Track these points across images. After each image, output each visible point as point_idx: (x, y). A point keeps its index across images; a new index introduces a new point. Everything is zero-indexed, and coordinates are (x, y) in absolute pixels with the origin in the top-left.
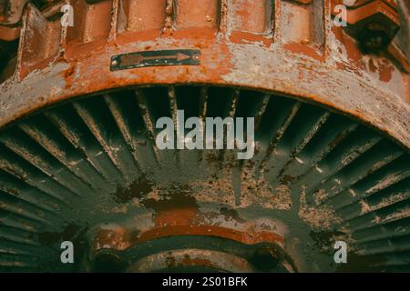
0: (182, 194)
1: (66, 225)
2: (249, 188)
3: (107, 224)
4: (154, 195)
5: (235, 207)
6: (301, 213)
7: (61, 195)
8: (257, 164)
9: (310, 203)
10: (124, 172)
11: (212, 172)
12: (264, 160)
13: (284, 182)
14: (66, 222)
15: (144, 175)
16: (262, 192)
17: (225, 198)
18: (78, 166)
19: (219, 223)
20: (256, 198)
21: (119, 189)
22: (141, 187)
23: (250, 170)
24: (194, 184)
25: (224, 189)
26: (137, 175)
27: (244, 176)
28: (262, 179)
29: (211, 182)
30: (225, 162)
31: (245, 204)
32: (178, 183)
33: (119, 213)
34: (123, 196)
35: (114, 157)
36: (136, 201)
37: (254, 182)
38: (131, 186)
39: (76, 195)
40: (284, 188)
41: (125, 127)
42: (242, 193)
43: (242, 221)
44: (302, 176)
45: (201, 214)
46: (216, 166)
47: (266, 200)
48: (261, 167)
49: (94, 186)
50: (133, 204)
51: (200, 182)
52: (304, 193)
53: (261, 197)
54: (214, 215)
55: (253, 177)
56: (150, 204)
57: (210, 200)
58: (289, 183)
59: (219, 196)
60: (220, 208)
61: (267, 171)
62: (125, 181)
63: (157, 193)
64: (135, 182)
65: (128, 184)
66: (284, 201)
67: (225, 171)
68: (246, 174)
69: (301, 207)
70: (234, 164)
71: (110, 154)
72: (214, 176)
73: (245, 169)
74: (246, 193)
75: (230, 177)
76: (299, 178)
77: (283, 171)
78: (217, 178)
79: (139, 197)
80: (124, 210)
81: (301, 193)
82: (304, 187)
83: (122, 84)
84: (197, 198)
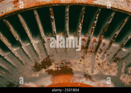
0: (66, 67)
1: (8, 83)
2: (99, 64)
3: (28, 83)
4: (53, 67)
5: (91, 74)
6: (121, 78)
7: (7, 67)
8: (104, 51)
9: (126, 72)
10: (39, 54)
11: (82, 55)
12: (108, 49)
13: (115, 61)
14: (8, 82)
15: (49, 56)
16: (104, 66)
17: (86, 69)
18: (17, 51)
19: (83, 82)
20: (101, 70)
21: (36, 64)
22: (47, 63)
23: (100, 54)
24: (72, 61)
25: (87, 64)
26: (45, 57)
27: (96, 57)
28: (105, 59)
29: (81, 61)
30: (89, 50)
31: (96, 72)
32: (65, 61)
33: (34, 77)
34: (37, 68)
35: (35, 46)
36: (44, 71)
37: (101, 61)
38: (42, 62)
39: (14, 67)
40: (115, 64)
41: (42, 30)
42: (95, 66)
43: (94, 81)
44: (125, 57)
45: (75, 77)
46: (84, 52)
47: (106, 70)
48: (105, 53)
49: (24, 62)
50: (42, 72)
51: (76, 60)
52: (124, 67)
53: (103, 69)
54: (81, 78)
55: (101, 58)
56: (50, 72)
57: (79, 70)
58: (118, 61)
59: (84, 68)
60: (84, 74)
61: (108, 55)
62: (39, 59)
63: (54, 66)
64: (44, 60)
65: (40, 61)
66: (114, 71)
67: (88, 55)
68: (98, 56)
69: (122, 74)
70: (93, 51)
71: (33, 44)
72: (83, 57)
73: (98, 54)
74: (97, 67)
75: (90, 58)
76: (123, 59)
77: (115, 55)
78: (84, 59)
79: (45, 68)
80: (37, 75)
81: (122, 67)
82: (124, 64)
83: (44, 4)
84: (74, 69)
